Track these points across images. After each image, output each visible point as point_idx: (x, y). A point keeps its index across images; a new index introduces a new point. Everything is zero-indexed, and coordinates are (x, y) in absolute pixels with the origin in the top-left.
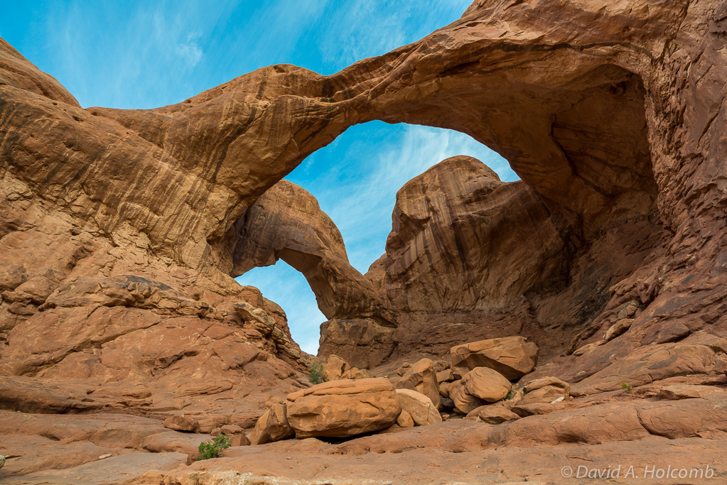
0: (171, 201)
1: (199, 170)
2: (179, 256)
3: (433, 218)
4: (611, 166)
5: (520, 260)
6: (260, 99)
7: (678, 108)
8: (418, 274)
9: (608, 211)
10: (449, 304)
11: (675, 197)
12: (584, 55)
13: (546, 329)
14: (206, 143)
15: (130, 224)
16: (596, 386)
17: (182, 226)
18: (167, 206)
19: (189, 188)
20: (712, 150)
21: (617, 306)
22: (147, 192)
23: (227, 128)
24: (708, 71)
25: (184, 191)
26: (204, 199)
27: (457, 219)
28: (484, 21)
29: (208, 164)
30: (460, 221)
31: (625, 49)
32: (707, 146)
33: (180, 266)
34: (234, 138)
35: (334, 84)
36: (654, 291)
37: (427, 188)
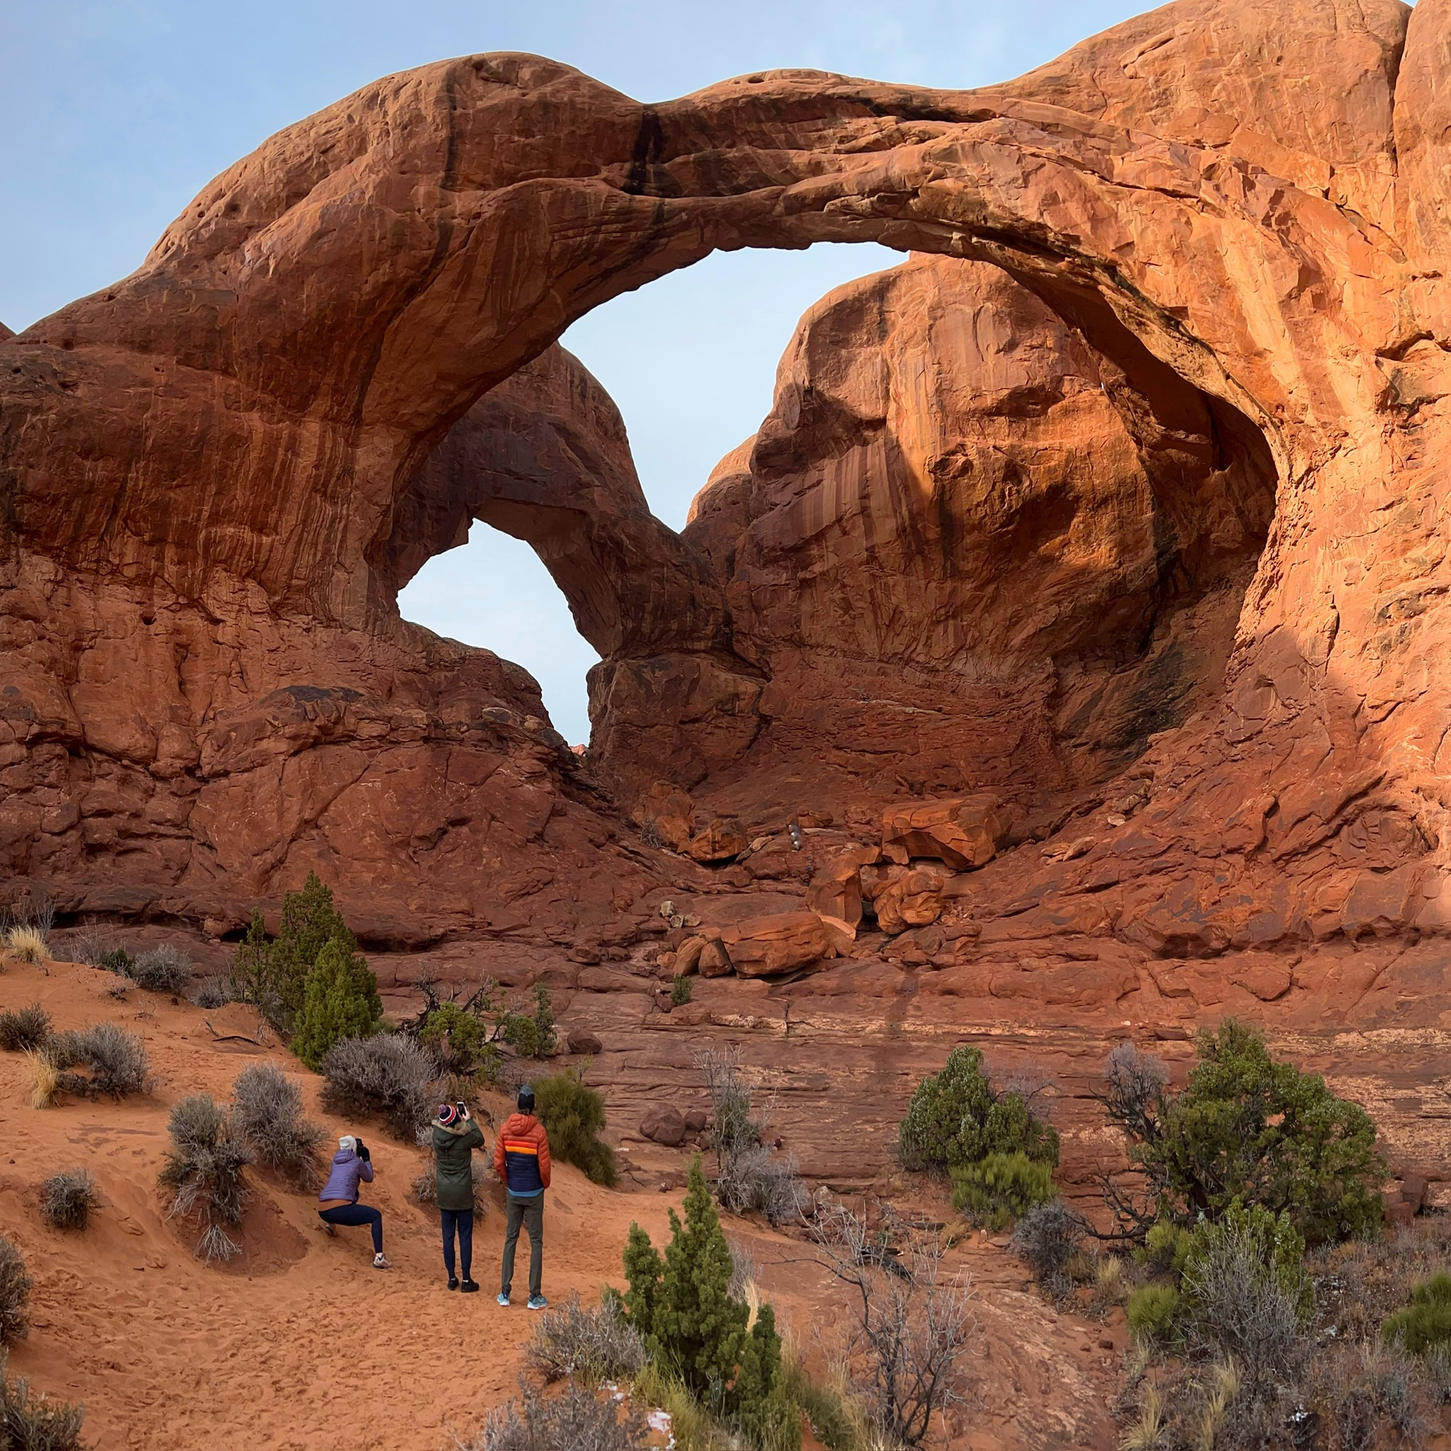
0: (286, 498)
1: (323, 404)
2: (324, 609)
6: (454, 191)
8: (833, 560)
10: (895, 645)
14: (332, 339)
17: (317, 544)
18: (280, 513)
19: (314, 457)
23: (382, 291)
25: (305, 468)
26: (348, 471)
29: (342, 386)
33: (329, 627)
34: (397, 311)
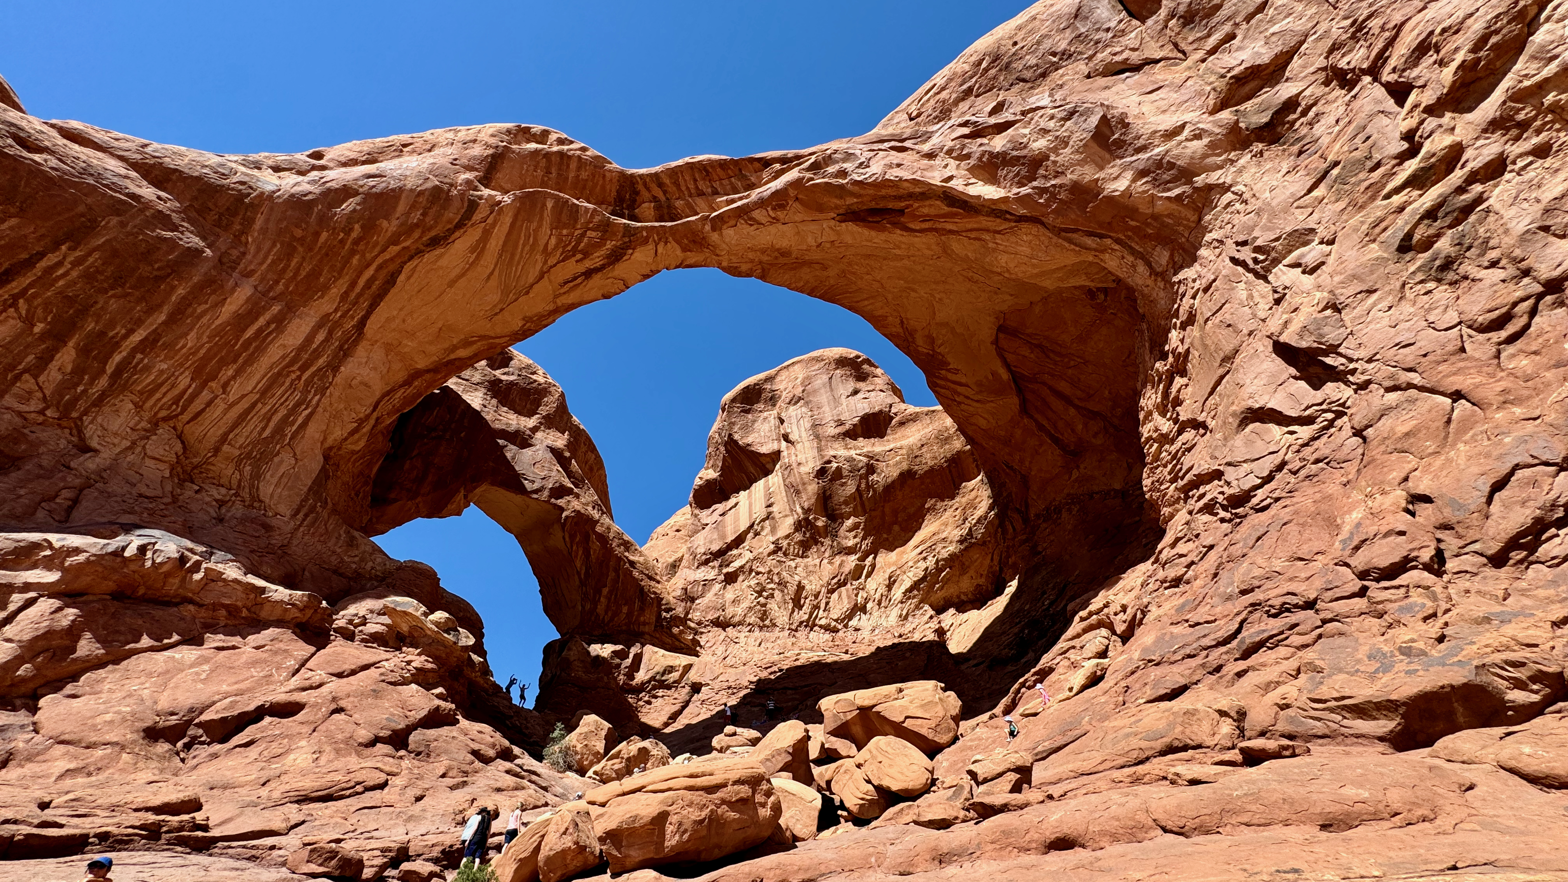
0: (249, 362)
1: (326, 305)
2: (252, 486)
3: (784, 454)
4: (1077, 407)
5: (928, 544)
6: (486, 186)
7: (1180, 350)
8: (748, 556)
9: (1067, 477)
10: (802, 615)
11: (1168, 477)
12: (1060, 241)
13: (963, 667)
14: (353, 252)
15: (136, 404)
16: (1071, 767)
17: (269, 420)
18: (238, 373)
19: (299, 341)
20: (1220, 422)
21: (1078, 636)
22: (192, 335)
23: (408, 230)
24: (1221, 308)
25: (284, 346)
26: (332, 369)
27: (829, 462)
28: (916, 147)
29: (353, 295)
30: (834, 465)
31: (1117, 247)
32: (1213, 413)
33: (251, 506)
34: (419, 252)
35: (640, 187)
36: (1135, 615)
37: (780, 397)
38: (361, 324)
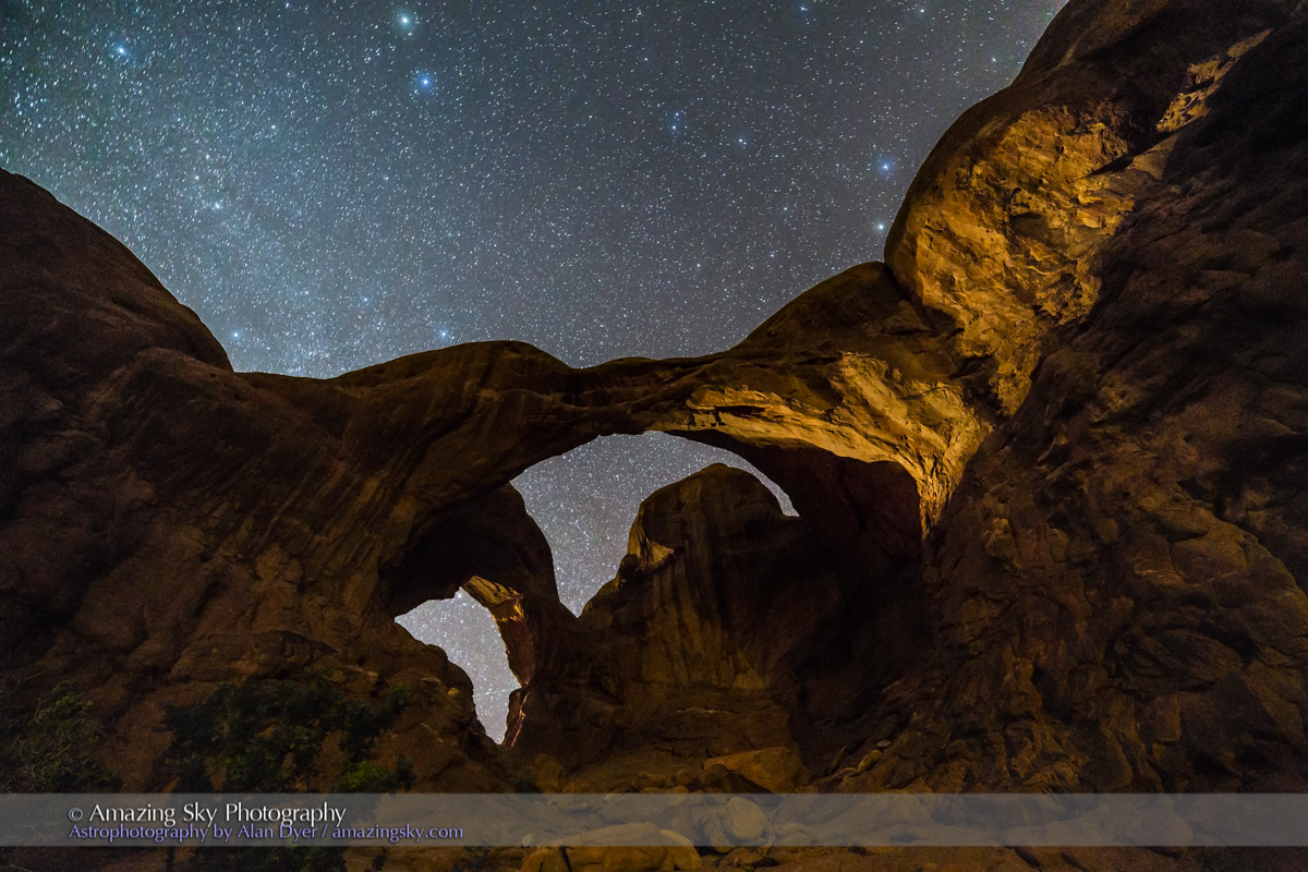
0: (341, 516)
2: (339, 596)
5: (794, 625)
6: (483, 388)
10: (698, 677)
13: (816, 725)
14: (401, 439)
15: (281, 547)
17: (350, 552)
18: (335, 522)
22: (312, 502)
23: (434, 423)
25: (360, 504)
26: (385, 515)
27: (721, 559)
29: (398, 467)
30: (724, 561)
33: (338, 609)
34: (440, 436)
36: (908, 716)
37: (684, 505)
38: (402, 484)
